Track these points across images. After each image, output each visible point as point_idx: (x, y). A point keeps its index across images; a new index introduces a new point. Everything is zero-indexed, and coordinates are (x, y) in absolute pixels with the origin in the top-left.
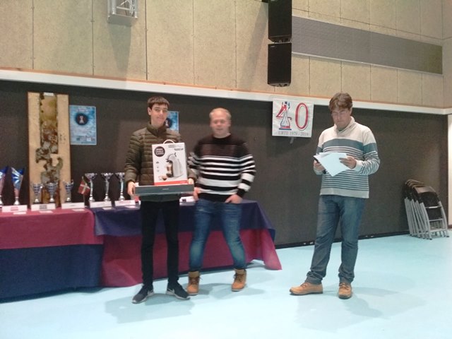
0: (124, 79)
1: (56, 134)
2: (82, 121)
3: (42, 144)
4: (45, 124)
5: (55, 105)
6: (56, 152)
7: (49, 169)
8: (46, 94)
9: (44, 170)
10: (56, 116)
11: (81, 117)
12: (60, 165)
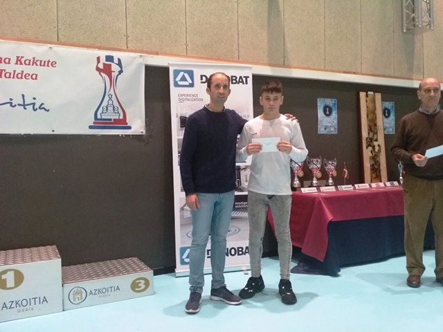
0: (411, 79)
1: (376, 125)
2: (387, 115)
3: (369, 133)
4: (370, 117)
5: (374, 101)
6: (376, 140)
7: (374, 154)
8: (369, 93)
9: (371, 154)
10: (375, 110)
11: (386, 111)
12: (380, 150)
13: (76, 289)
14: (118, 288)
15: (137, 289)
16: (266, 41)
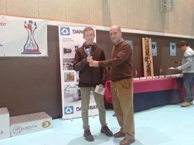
0: (164, 32)
1: (149, 52)
3: (146, 56)
4: (146, 48)
5: (148, 42)
6: (149, 59)
7: (148, 64)
8: (146, 38)
10: (149, 46)
11: (153, 46)
12: (150, 63)
13: (16, 127)
14: (36, 126)
15: (44, 126)
16: (102, 15)
